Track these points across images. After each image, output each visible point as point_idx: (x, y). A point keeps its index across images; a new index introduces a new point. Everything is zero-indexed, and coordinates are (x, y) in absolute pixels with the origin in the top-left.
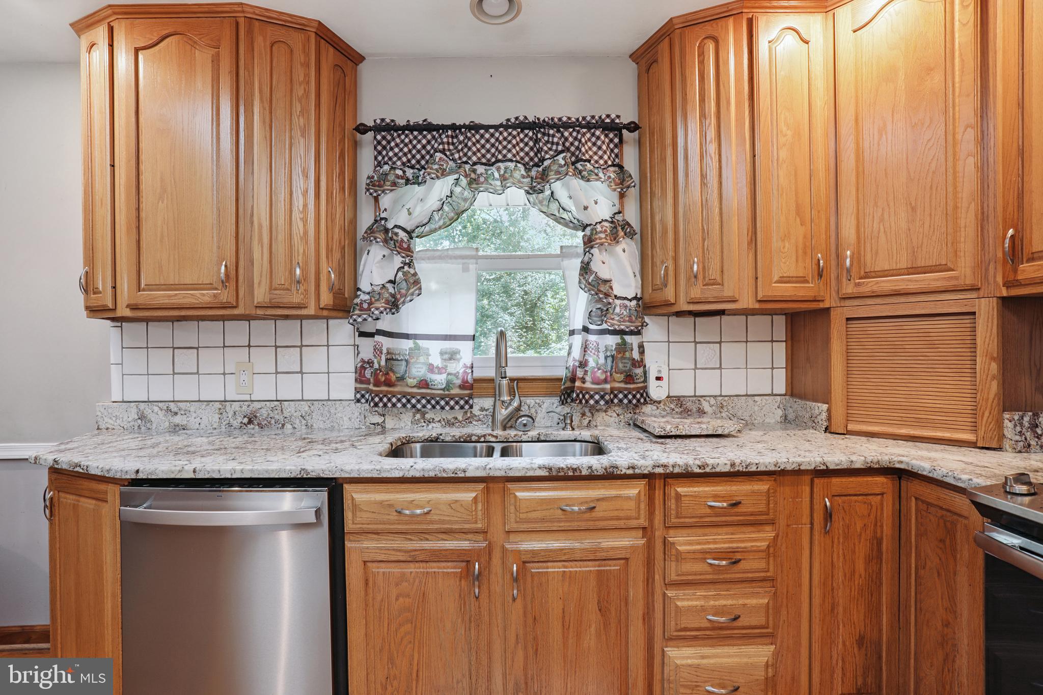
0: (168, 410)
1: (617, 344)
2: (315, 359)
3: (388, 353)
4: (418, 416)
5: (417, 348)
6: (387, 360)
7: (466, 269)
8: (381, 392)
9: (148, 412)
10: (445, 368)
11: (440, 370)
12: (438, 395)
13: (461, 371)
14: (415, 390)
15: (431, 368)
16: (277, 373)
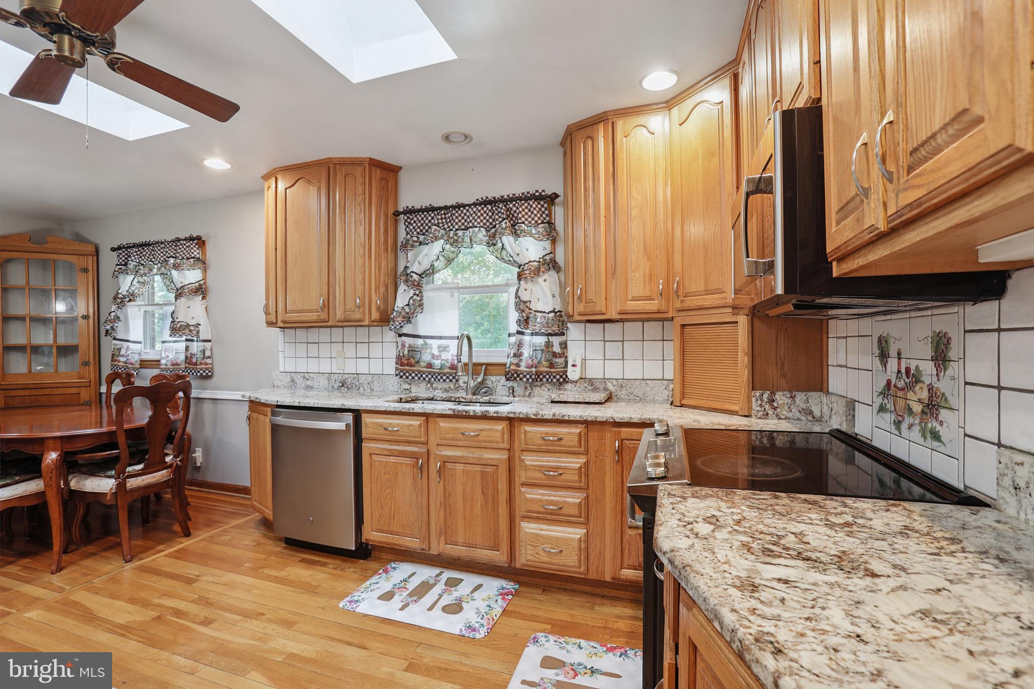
0: (304, 377)
1: (546, 342)
2: (376, 350)
3: (410, 346)
4: (429, 385)
5: (426, 344)
6: (408, 351)
7: (452, 296)
8: (405, 370)
9: (295, 378)
10: (440, 356)
11: (438, 357)
12: (437, 373)
13: (450, 358)
14: (425, 369)
15: (433, 356)
16: (357, 358)
